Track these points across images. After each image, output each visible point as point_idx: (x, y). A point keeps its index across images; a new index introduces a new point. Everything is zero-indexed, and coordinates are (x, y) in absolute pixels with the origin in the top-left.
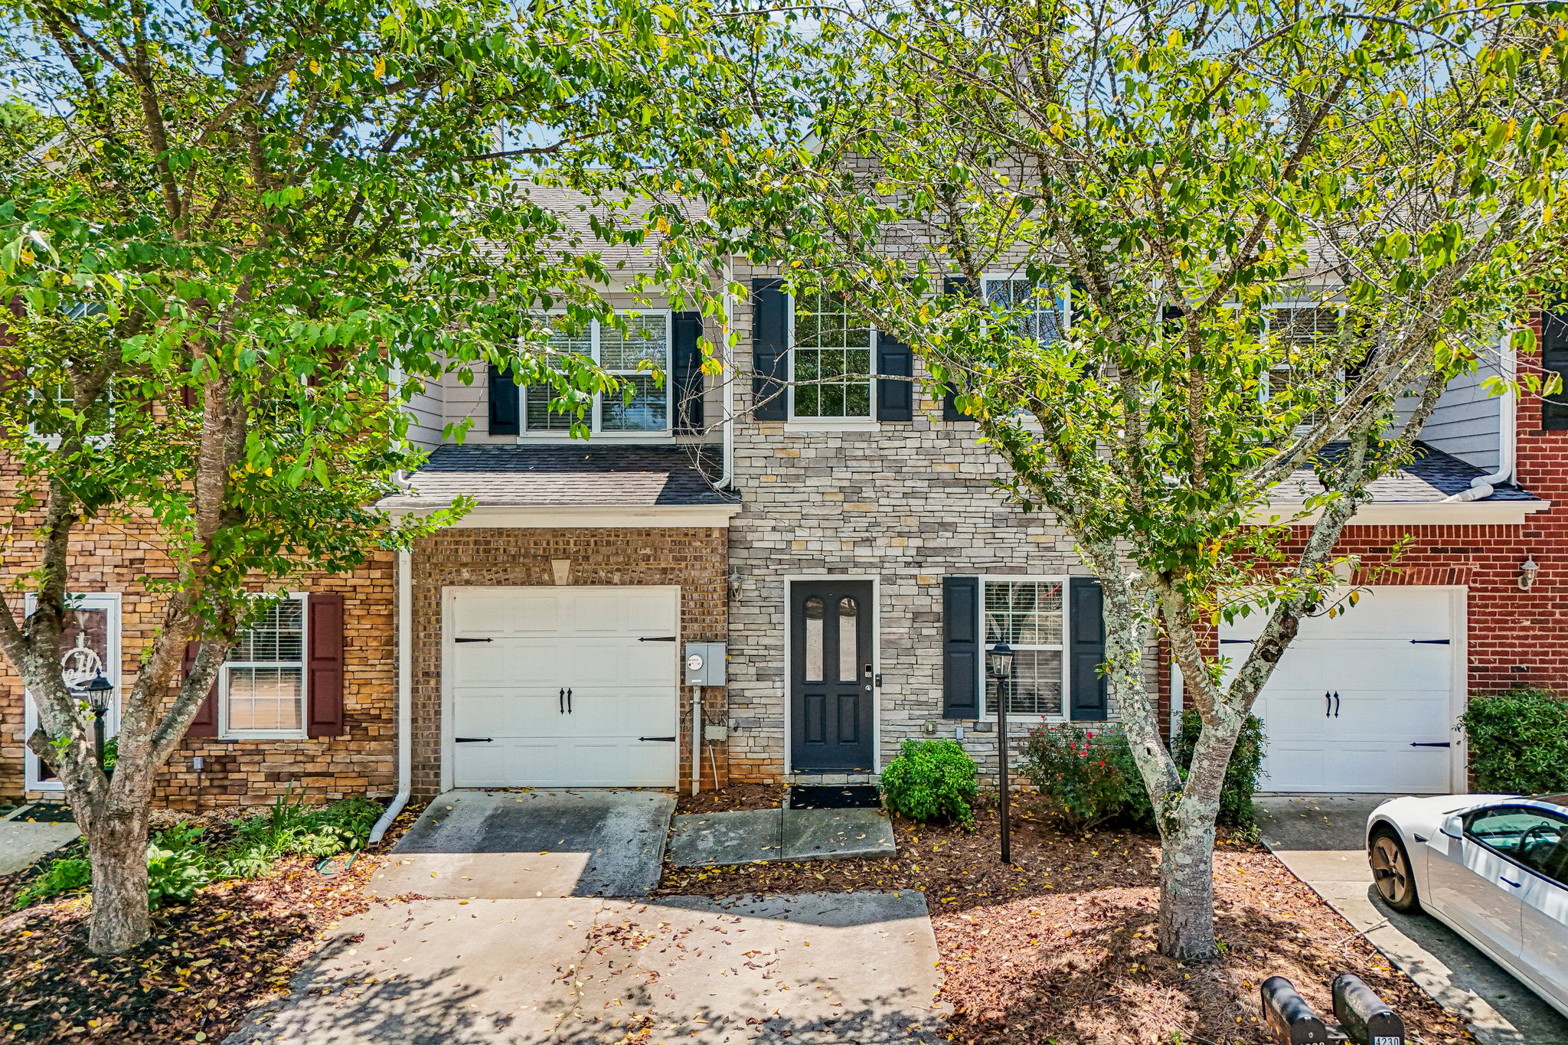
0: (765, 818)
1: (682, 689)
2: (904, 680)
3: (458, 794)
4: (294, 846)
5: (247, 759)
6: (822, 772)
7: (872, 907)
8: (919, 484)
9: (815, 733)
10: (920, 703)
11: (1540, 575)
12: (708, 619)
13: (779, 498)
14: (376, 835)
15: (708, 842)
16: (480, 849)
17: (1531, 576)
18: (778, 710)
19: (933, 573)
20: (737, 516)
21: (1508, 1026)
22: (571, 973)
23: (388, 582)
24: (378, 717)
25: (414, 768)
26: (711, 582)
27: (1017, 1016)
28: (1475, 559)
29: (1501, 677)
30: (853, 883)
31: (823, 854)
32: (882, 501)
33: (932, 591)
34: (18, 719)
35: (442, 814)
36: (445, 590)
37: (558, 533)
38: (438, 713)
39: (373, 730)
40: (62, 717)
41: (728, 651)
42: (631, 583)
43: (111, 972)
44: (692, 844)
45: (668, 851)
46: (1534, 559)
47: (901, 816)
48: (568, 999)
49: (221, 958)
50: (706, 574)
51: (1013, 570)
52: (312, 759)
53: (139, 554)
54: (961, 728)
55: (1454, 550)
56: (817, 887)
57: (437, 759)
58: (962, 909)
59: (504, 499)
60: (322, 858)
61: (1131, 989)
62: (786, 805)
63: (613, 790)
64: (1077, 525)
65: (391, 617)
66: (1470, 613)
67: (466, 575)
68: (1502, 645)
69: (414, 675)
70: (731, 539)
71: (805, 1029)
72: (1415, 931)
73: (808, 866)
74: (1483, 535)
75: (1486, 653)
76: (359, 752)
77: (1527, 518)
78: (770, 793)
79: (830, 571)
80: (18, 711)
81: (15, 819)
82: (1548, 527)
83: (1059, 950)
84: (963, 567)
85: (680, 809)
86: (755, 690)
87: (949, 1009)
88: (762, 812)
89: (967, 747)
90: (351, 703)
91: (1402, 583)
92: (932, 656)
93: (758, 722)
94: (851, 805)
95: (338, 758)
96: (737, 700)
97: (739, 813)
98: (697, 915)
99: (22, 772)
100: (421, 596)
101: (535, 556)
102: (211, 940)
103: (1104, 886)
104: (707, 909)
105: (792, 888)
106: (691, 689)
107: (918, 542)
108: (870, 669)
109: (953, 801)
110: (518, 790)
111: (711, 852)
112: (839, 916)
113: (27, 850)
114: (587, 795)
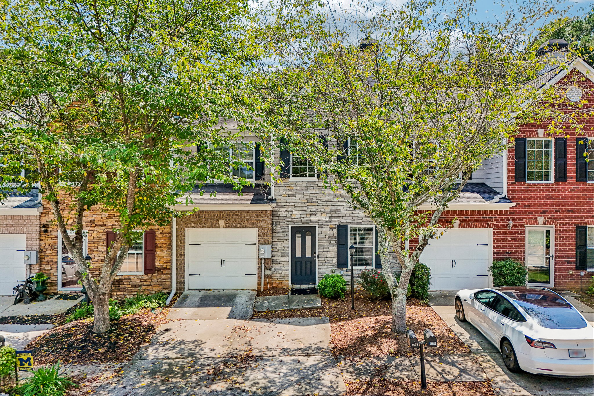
0: (283, 298)
1: (258, 259)
2: (325, 256)
3: (190, 291)
4: (144, 305)
5: (126, 281)
6: (301, 284)
7: (314, 321)
8: (330, 197)
9: (299, 273)
10: (330, 263)
11: (513, 225)
12: (266, 238)
13: (288, 201)
14: (168, 302)
15: (266, 304)
16: (199, 306)
17: (511, 225)
18: (287, 265)
19: (334, 224)
20: (275, 207)
21: (480, 348)
22: (229, 338)
23: (169, 227)
24: (166, 268)
25: (177, 283)
26: (267, 227)
27: (351, 347)
28: (495, 220)
29: (503, 255)
30: (308, 315)
31: (300, 307)
32: (319, 202)
33: (334, 230)
34: (55, 269)
35: (186, 297)
36: (186, 229)
37: (221, 212)
38: (184, 267)
39: (164, 272)
40: (84, 267)
41: (272, 248)
42: (243, 227)
43: (102, 337)
44: (261, 305)
45: (254, 307)
46: (512, 220)
47: (324, 297)
48: (229, 344)
49: (131, 334)
50: (266, 224)
51: (358, 223)
52: (146, 281)
53: (93, 218)
54: (342, 271)
55: (489, 218)
56: (298, 316)
57: (184, 281)
58: (339, 321)
59: (204, 202)
60: (153, 309)
61: (382, 340)
62: (289, 294)
63: (237, 290)
64: (370, 213)
65: (170, 238)
66: (494, 236)
67: (193, 225)
68: (503, 246)
69: (177, 255)
70: (273, 214)
71: (293, 351)
72: (464, 326)
73: (296, 310)
74: (497, 213)
75: (498, 248)
76: (160, 279)
77: (510, 208)
78: (285, 291)
79: (303, 223)
80: (55, 266)
81: (56, 299)
82: (516, 211)
83: (365, 331)
84: (343, 222)
85: (258, 295)
86: (280, 259)
87: (333, 346)
88: (282, 296)
89: (344, 277)
90: (158, 264)
91: (473, 227)
92: (334, 249)
93: (281, 269)
94: (309, 294)
95: (153, 280)
96: (275, 262)
97: (275, 296)
98: (264, 323)
99: (57, 285)
100: (179, 231)
101: (214, 219)
102: (127, 330)
103: (380, 315)
104: (267, 322)
105: (291, 316)
106: (261, 259)
107: (330, 215)
108: (315, 253)
109: (339, 292)
110: (209, 290)
111: (267, 307)
112: (304, 323)
113: (62, 307)
114: (230, 291)
